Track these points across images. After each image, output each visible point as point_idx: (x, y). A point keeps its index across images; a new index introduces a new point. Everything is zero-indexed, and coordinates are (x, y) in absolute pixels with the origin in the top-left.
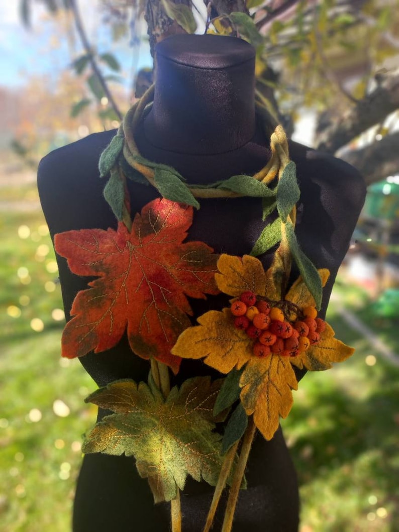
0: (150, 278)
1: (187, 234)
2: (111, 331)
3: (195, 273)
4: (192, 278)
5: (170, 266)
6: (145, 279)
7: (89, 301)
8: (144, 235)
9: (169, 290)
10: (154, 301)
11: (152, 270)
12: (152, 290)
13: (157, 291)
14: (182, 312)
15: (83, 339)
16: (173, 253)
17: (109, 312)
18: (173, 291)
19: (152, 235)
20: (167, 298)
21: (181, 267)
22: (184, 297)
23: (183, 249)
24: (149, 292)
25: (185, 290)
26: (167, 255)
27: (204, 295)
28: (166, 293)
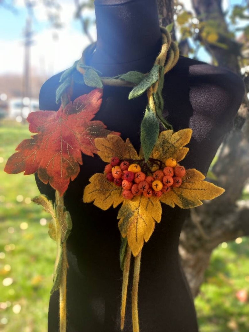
0: (63, 138)
1: (94, 116)
2: (33, 164)
3: (91, 139)
4: (88, 142)
5: (78, 133)
6: (60, 138)
7: (27, 145)
8: (70, 114)
9: (72, 147)
10: (61, 151)
11: (67, 134)
12: (62, 145)
13: (65, 146)
14: (75, 161)
15: (17, 165)
16: (82, 126)
17: (35, 153)
18: (75, 148)
19: (75, 114)
20: (69, 151)
21: (84, 134)
22: (80, 152)
23: (88, 124)
24: (60, 146)
25: (82, 148)
26: (78, 127)
27: (92, 153)
28: (70, 148)
